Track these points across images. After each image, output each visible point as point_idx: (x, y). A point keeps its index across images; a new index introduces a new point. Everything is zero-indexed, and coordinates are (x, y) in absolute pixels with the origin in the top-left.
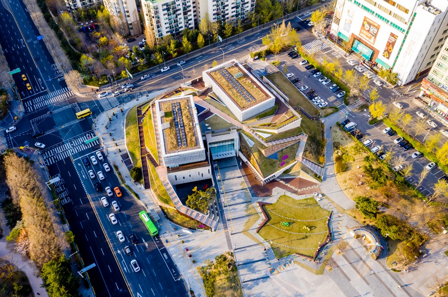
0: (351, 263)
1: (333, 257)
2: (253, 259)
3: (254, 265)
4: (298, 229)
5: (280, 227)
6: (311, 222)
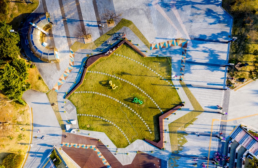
0: (81, 21)
1: (99, 36)
4: (125, 88)
5: (147, 100)
6: (102, 92)
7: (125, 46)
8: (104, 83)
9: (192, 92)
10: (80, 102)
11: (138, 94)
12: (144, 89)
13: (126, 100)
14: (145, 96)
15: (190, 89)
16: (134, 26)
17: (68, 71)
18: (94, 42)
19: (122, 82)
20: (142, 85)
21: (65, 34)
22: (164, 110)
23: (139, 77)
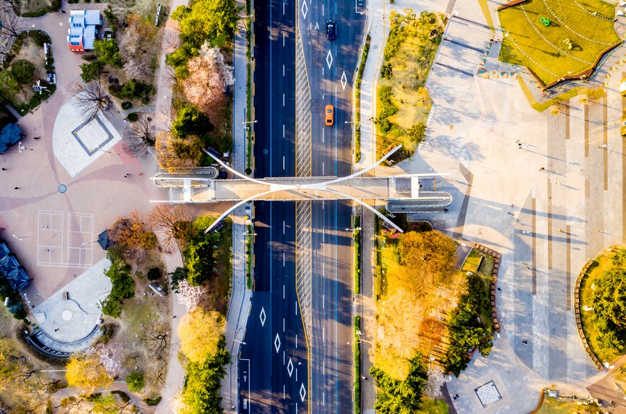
0: (587, 121)
1: (571, 100)
2: (468, 42)
3: (465, 50)
4: (555, 38)
5: (535, 21)
6: (581, 39)
7: (545, 82)
8: (577, 48)
9: (485, 20)
10: (608, 33)
11: (543, 30)
12: (536, 32)
13: (558, 25)
14: (535, 26)
15: (486, 24)
16: (530, 101)
17: (614, 68)
18: (577, 94)
19: (558, 45)
20: (537, 37)
21: (609, 110)
22: (519, 7)
23: (537, 46)
